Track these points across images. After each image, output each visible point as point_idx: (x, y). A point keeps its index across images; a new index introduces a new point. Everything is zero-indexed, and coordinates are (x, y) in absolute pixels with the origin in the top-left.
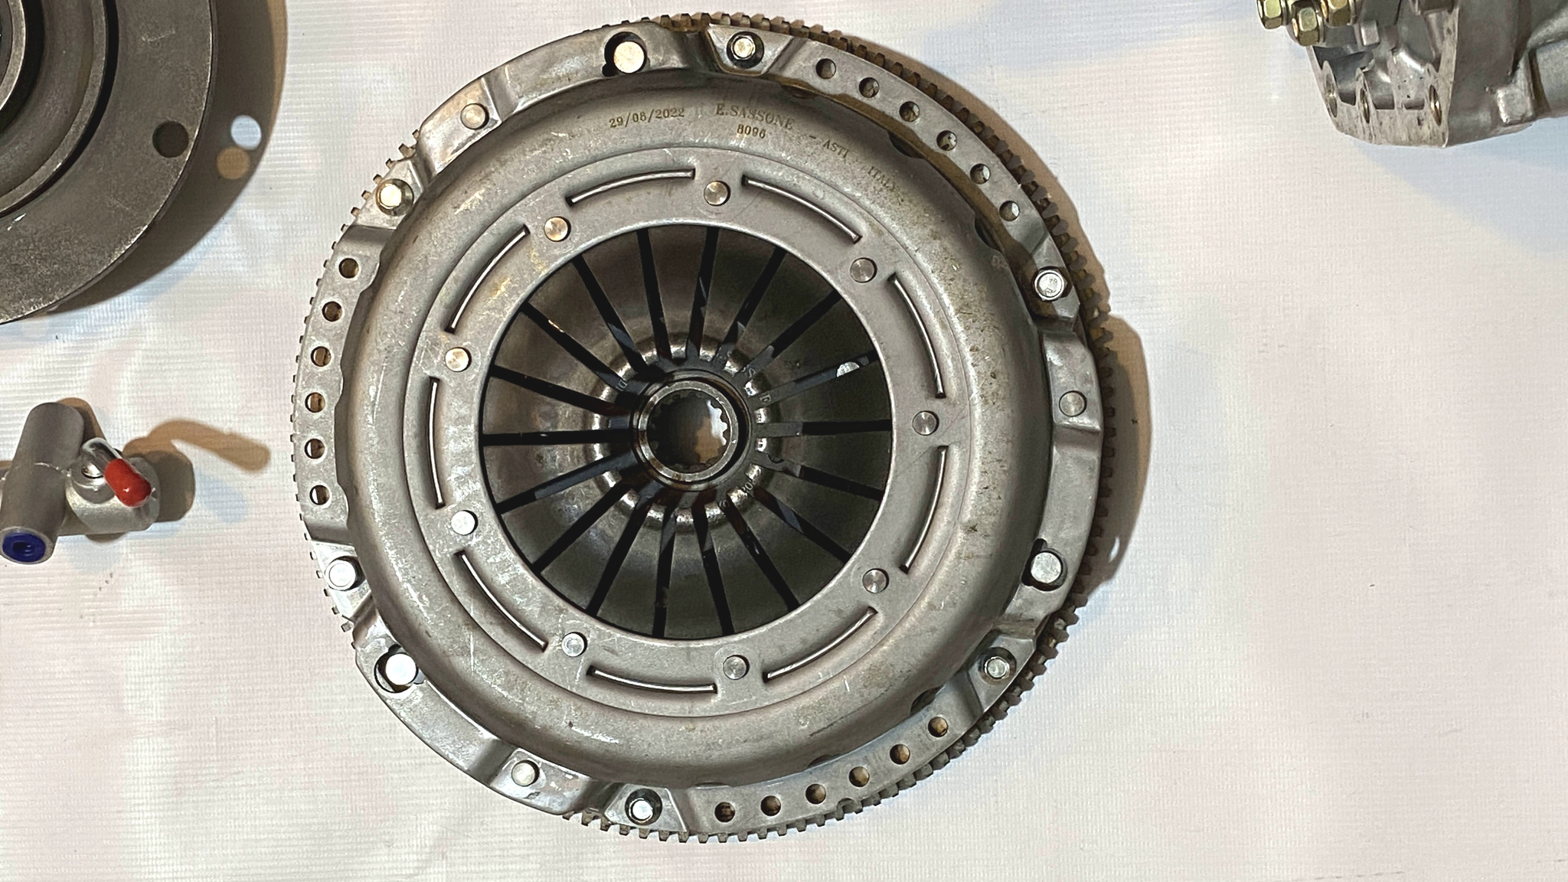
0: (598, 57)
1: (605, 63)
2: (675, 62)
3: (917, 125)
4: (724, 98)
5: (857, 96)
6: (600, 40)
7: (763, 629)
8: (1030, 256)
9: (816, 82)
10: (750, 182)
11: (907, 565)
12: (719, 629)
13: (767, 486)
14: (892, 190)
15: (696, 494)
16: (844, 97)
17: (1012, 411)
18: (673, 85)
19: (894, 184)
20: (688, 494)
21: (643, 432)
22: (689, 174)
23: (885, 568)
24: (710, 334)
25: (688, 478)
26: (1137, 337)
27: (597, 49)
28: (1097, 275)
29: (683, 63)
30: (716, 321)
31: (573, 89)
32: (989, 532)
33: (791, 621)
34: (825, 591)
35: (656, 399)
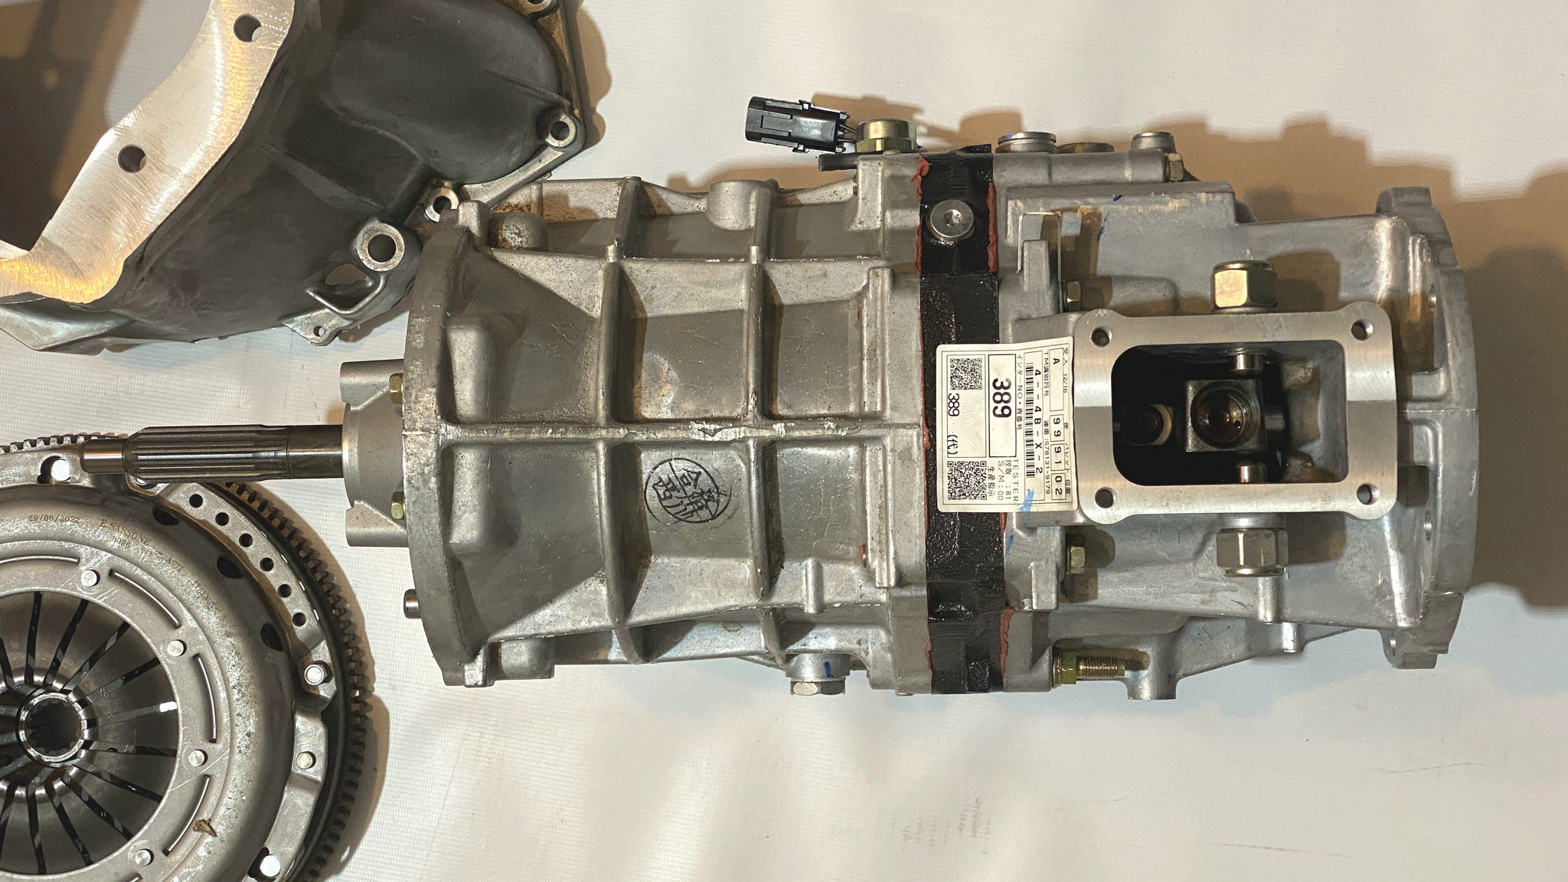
0: (35, 469)
1: (40, 474)
2: (86, 482)
3: (248, 551)
4: (109, 516)
5: (214, 523)
6: (40, 458)
7: (64, 875)
8: (309, 652)
9: (189, 509)
10: (116, 574)
11: (170, 850)
12: (36, 868)
13: (80, 781)
14: (205, 599)
15: (52, 770)
16: (204, 522)
17: (257, 761)
18: (77, 500)
19: (208, 595)
20: (46, 769)
21: (22, 722)
22: (76, 561)
23: (152, 850)
24: (62, 673)
25: (46, 758)
26: (387, 713)
27: (36, 464)
28: (370, 666)
29: (92, 484)
30: (69, 665)
31: (16, 487)
32: (225, 839)
33: (84, 873)
34: (110, 858)
35: (35, 701)
